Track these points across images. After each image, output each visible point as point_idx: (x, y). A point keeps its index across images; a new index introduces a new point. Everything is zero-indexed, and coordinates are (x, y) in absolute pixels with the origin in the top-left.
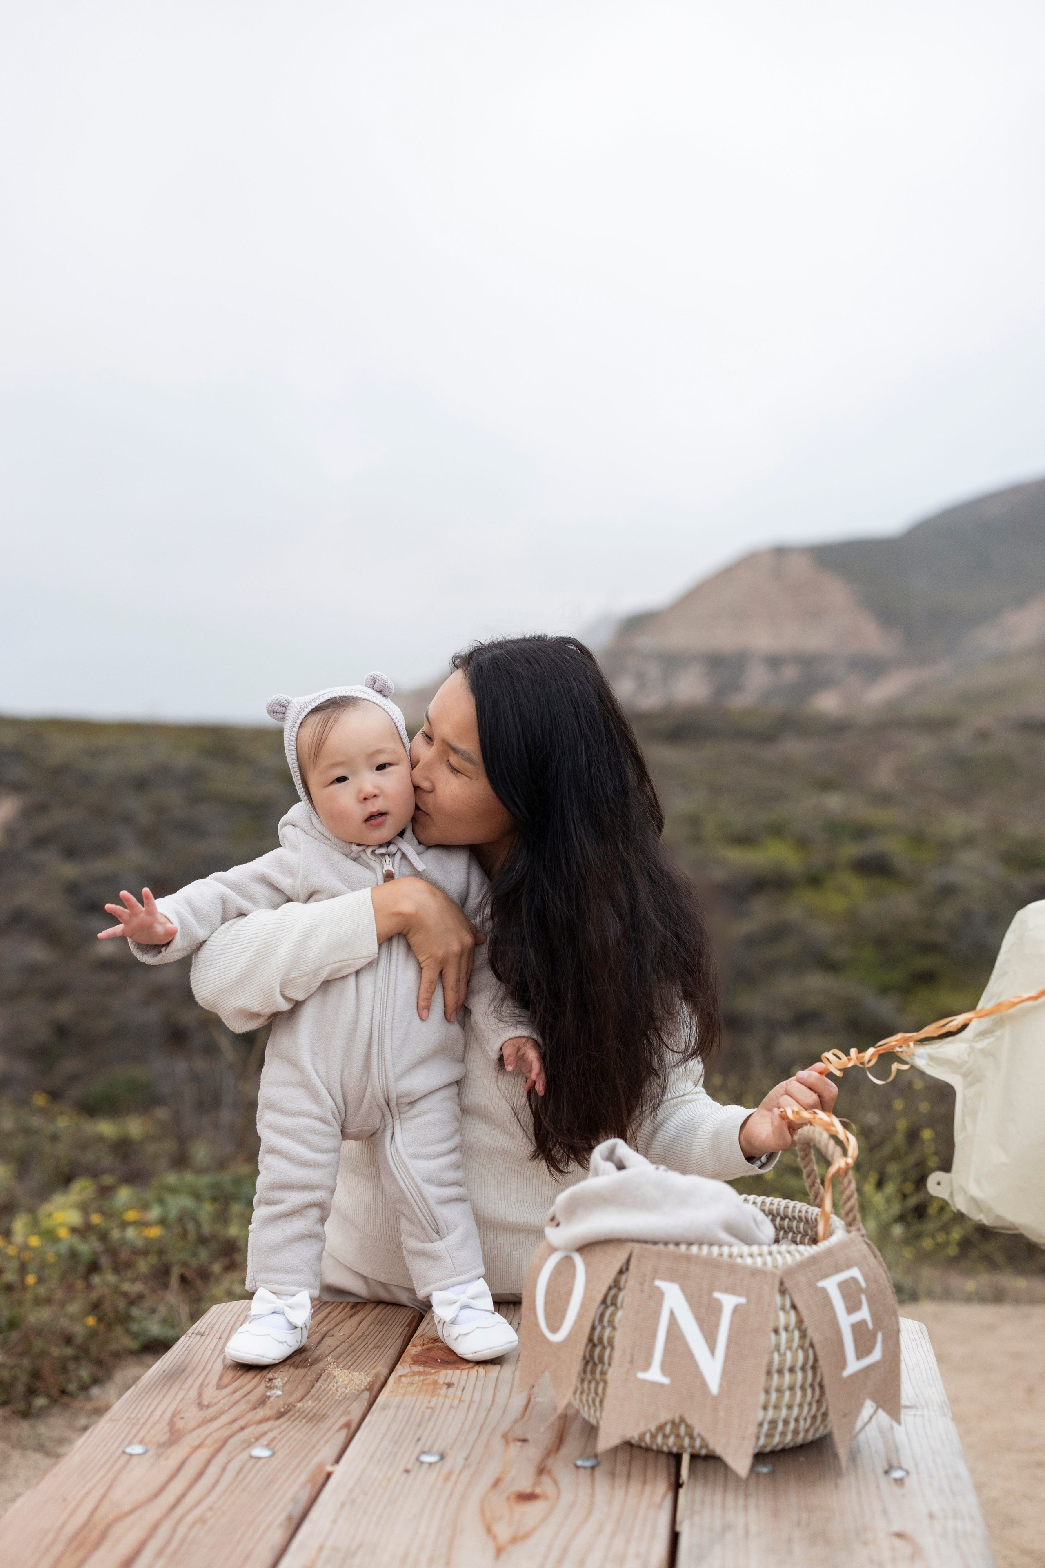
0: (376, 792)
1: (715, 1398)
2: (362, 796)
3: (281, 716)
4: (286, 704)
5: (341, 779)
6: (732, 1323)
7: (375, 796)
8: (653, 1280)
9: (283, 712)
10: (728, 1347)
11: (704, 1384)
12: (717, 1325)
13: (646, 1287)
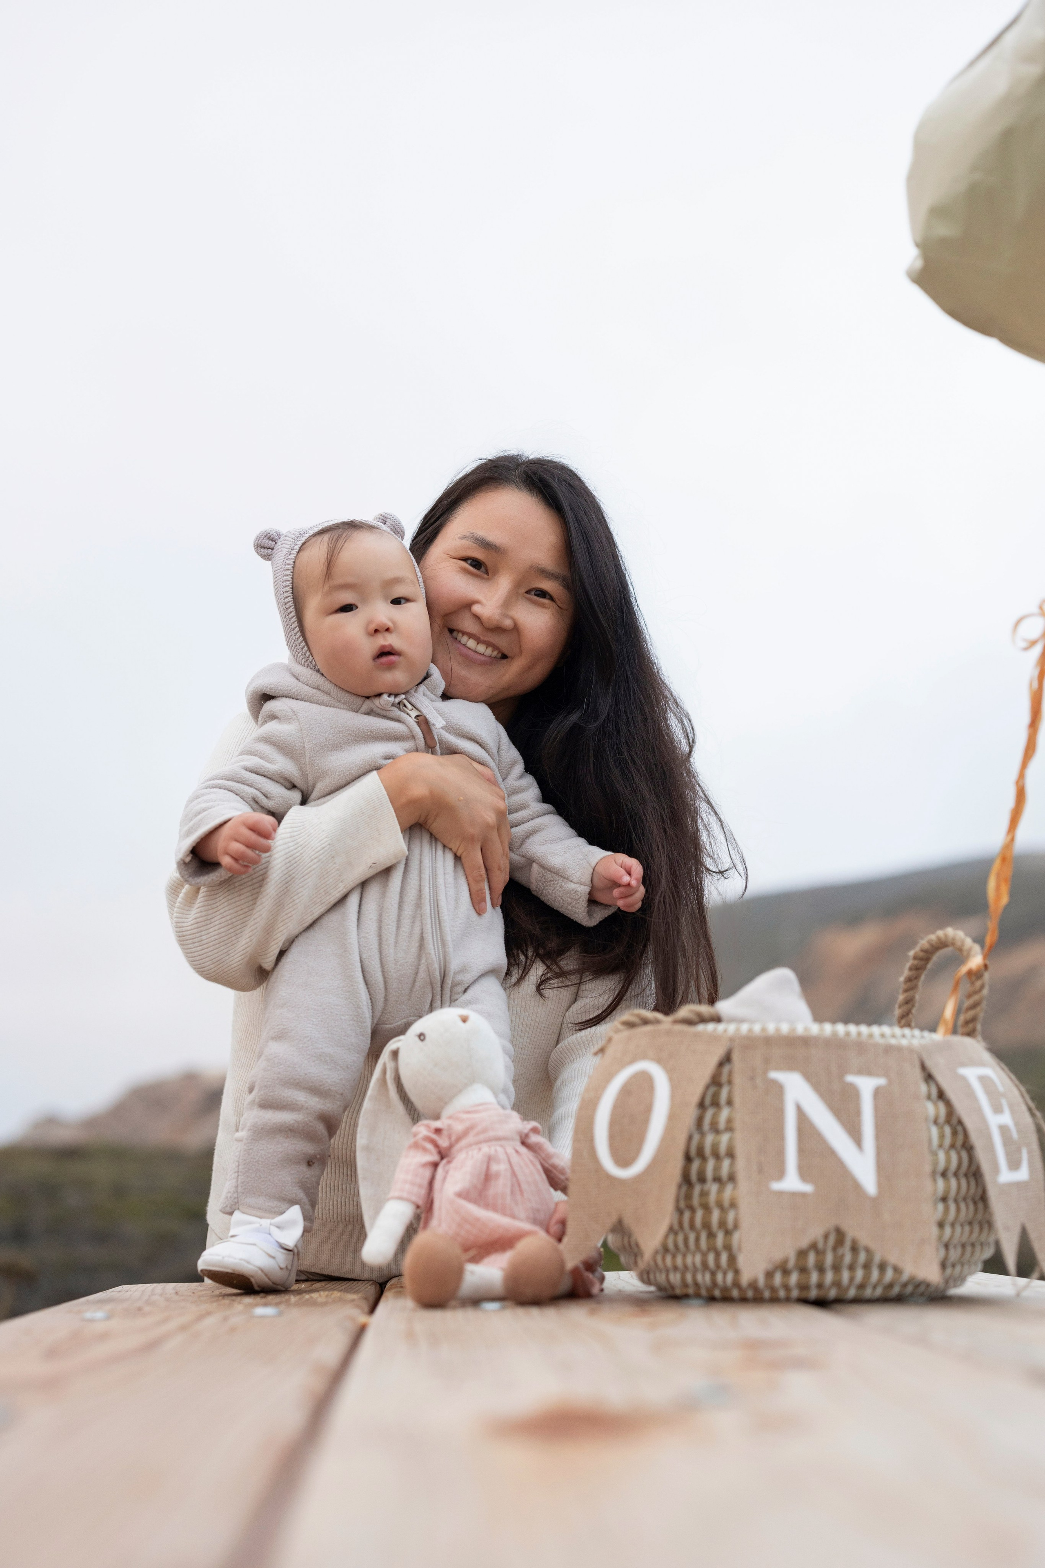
0: (390, 625)
1: (875, 1202)
2: (373, 627)
3: (269, 552)
4: (276, 537)
5: (347, 608)
6: (876, 1109)
7: (388, 630)
8: (765, 1072)
9: (271, 547)
10: (878, 1136)
11: (857, 1186)
12: (858, 1113)
13: (759, 1081)
